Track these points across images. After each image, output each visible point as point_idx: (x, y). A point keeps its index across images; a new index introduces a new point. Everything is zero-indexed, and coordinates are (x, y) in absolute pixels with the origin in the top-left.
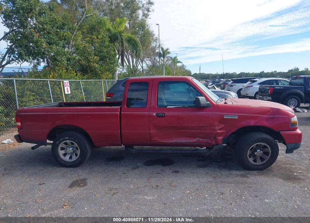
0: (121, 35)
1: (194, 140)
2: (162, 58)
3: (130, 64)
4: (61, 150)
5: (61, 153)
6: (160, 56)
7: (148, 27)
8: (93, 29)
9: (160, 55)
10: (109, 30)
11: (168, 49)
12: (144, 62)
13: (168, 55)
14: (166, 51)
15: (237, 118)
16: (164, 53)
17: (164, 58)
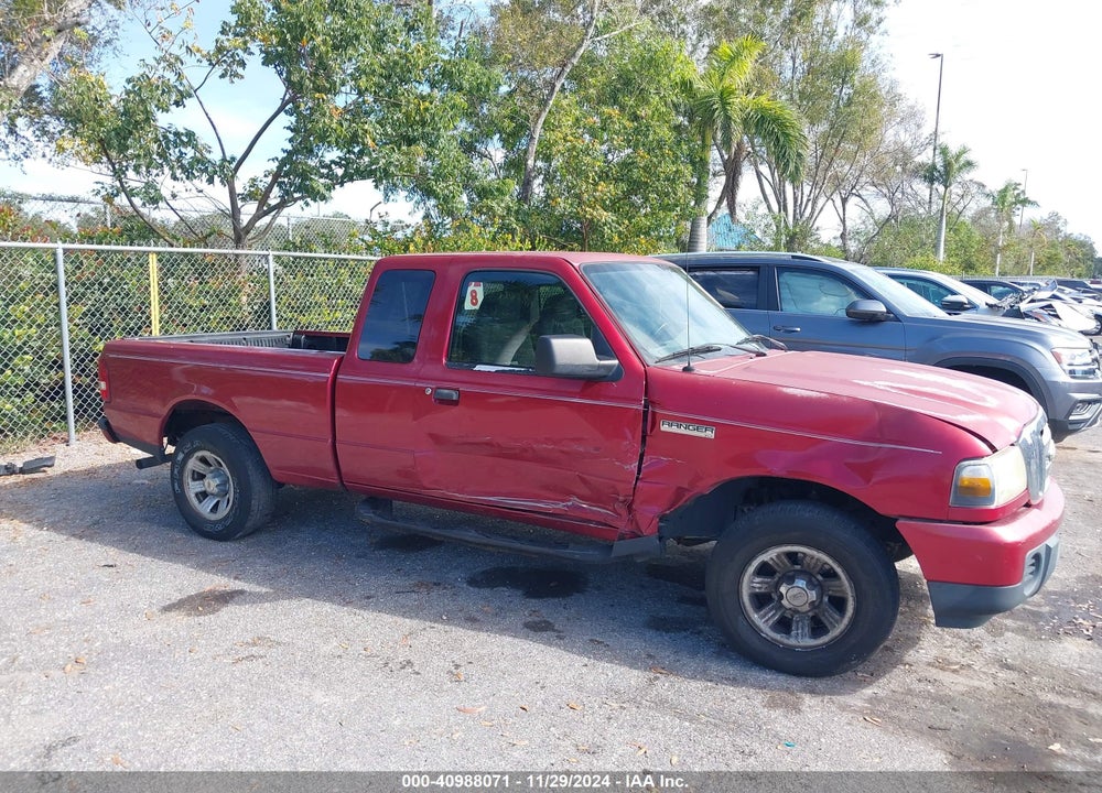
0: (724, 104)
1: (561, 505)
2: (941, 189)
3: (785, 209)
4: (194, 480)
5: (193, 488)
6: (931, 180)
7: (877, 69)
8: (624, 87)
9: (930, 175)
10: (686, 86)
11: (964, 151)
12: (853, 200)
13: (967, 176)
14: (958, 156)
15: (710, 434)
16: (947, 165)
17: (946, 187)
